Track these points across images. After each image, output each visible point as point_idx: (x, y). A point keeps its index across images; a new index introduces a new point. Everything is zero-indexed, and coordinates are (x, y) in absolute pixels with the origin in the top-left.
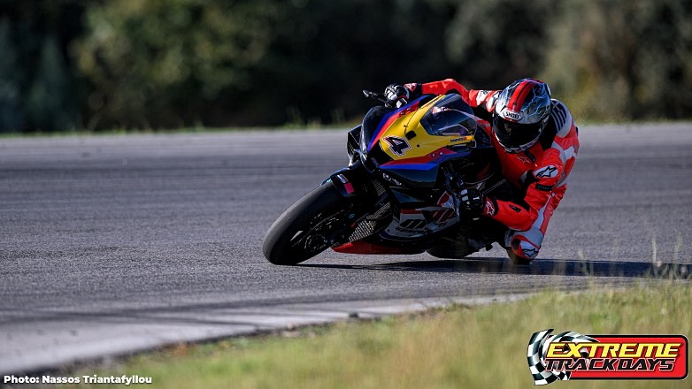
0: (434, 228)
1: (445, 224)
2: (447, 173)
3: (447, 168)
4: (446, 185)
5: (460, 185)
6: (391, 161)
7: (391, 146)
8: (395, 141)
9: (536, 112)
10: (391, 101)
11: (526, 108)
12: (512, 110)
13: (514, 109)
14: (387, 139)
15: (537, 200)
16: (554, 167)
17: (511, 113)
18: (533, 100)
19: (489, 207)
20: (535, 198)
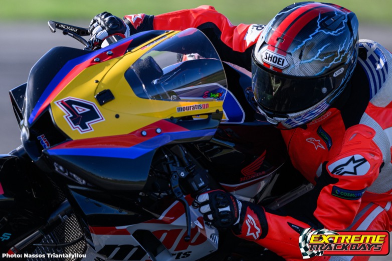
1: (188, 254)
2: (176, 166)
3: (176, 157)
4: (173, 186)
5: (197, 186)
6: (68, 141)
7: (69, 115)
8: (77, 108)
9: (316, 57)
10: (95, 40)
11: (297, 47)
12: (273, 50)
13: (278, 48)
14: (62, 103)
15: (335, 214)
16: (361, 157)
17: (272, 55)
18: (312, 36)
19: (250, 224)
20: (330, 212)
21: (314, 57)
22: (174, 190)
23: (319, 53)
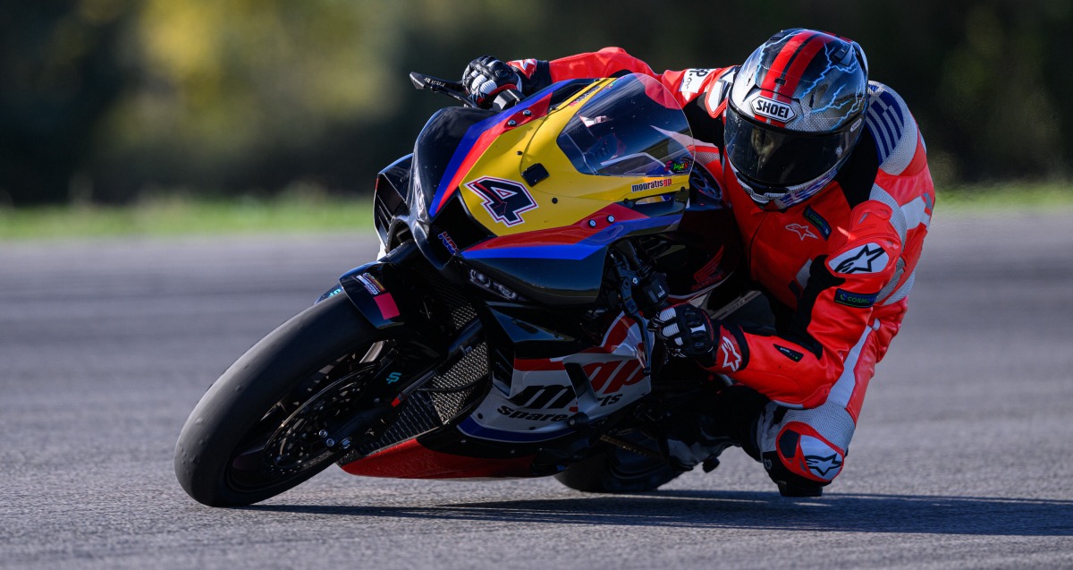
0: (590, 408)
1: (616, 399)
2: (625, 269)
3: (624, 257)
4: (624, 298)
5: (657, 296)
6: (490, 238)
7: (489, 202)
8: (498, 191)
9: (831, 103)
10: (479, 96)
11: (806, 91)
12: (771, 97)
13: (778, 93)
14: (476, 185)
15: (838, 329)
16: (878, 247)
17: (770, 104)
18: (825, 74)
19: (728, 350)
20: (832, 326)
21: (828, 103)
22: (626, 302)
23: (835, 98)
